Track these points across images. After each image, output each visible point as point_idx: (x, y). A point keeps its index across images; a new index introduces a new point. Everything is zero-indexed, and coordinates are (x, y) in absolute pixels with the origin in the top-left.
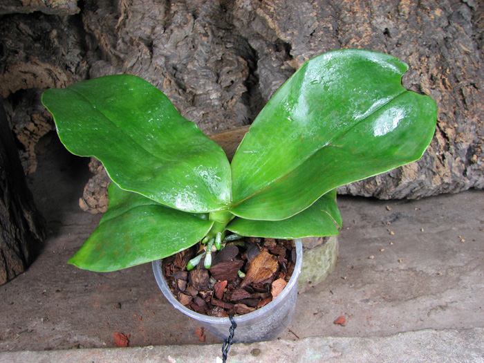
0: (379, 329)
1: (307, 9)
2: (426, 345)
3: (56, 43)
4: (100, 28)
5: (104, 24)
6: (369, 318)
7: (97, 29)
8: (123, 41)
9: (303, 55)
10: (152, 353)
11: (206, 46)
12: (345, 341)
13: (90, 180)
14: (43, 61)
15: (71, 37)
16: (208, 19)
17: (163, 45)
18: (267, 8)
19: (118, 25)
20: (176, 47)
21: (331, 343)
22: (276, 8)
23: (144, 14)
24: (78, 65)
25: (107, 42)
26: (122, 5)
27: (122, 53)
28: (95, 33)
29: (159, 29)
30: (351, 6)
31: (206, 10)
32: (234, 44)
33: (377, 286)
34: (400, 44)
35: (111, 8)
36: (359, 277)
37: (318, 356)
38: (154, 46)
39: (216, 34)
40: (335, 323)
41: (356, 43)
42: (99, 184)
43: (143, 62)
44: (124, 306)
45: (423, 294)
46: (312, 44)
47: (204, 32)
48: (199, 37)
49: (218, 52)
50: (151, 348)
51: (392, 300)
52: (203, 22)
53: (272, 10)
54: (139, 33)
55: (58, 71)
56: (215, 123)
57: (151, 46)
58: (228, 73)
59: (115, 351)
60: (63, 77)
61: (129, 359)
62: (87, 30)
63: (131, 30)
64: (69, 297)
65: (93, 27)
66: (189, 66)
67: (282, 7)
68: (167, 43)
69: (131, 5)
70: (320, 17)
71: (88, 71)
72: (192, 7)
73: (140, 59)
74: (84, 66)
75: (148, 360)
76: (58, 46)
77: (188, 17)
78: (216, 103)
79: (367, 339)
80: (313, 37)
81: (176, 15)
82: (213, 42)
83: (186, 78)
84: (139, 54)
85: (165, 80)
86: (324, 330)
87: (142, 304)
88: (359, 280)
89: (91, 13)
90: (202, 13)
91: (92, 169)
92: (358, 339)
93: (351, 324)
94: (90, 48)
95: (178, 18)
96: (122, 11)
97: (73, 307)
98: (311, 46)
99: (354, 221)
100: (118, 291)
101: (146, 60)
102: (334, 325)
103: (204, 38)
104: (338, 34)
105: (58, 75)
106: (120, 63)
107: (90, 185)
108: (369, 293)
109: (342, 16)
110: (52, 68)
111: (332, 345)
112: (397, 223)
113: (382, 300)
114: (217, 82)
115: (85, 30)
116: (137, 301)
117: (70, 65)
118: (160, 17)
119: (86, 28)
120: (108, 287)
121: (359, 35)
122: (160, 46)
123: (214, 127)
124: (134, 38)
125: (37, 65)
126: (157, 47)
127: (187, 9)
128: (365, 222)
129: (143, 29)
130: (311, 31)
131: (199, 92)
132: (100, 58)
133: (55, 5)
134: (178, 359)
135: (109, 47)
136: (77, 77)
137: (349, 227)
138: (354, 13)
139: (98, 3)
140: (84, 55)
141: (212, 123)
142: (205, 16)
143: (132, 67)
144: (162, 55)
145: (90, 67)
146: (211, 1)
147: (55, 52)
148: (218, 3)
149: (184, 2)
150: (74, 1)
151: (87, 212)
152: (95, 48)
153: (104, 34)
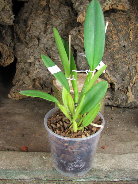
0: (117, 151)
2: (135, 159)
3: (4, 35)
4: (20, 31)
5: (22, 29)
6: (114, 147)
8: (28, 37)
10: (37, 155)
12: (106, 155)
13: (13, 87)
19: (27, 30)
20: (48, 40)
21: (101, 156)
23: (37, 27)
24: (10, 43)
25: (22, 36)
26: (29, 23)
27: (27, 41)
28: (18, 32)
29: (42, 33)
30: (112, 36)
31: (60, 28)
33: (117, 136)
34: (129, 51)
35: (24, 24)
36: (110, 132)
37: (96, 160)
39: (63, 37)
40: (102, 148)
41: (113, 50)
42: (16, 89)
43: (36, 45)
44: (25, 136)
45: (133, 140)
50: (36, 153)
51: (122, 141)
54: (35, 34)
55: (4, 46)
57: (39, 39)
59: (23, 153)
60: (6, 48)
61: (28, 156)
62: (15, 31)
63: (32, 33)
64: (5, 131)
65: (17, 30)
66: (53, 48)
68: (45, 39)
69: (33, 23)
72: (55, 27)
73: (34, 44)
74: (13, 44)
75: (35, 157)
77: (53, 30)
79: (114, 155)
81: (49, 29)
83: (51, 53)
84: (34, 42)
85: (43, 53)
86: (98, 150)
87: (32, 136)
88: (110, 133)
89: (17, 25)
90: (58, 29)
91: (14, 83)
92: (111, 155)
93: (107, 149)
94: (16, 37)
96: (29, 25)
97: (6, 135)
100: (23, 130)
101: (37, 44)
105: (4, 47)
106: (27, 44)
107: (13, 89)
108: (114, 138)
109: (108, 39)
112: (124, 113)
113: (119, 141)
116: (30, 134)
117: (8, 43)
118: (43, 29)
119: (14, 30)
120: (19, 128)
121: (114, 47)
122: (42, 40)
124: (33, 36)
127: (53, 27)
128: (113, 112)
129: (36, 32)
131: (56, 58)
132: (19, 42)
133: (5, 21)
134: (46, 158)
135: (23, 38)
136: (10, 48)
138: (113, 39)
139: (20, 21)
140: (13, 40)
142: (60, 30)
143: (31, 46)
144: (43, 43)
145: (15, 45)
146: (62, 25)
147: (4, 39)
148: (64, 26)
149: (52, 24)
150: (12, 20)
151: (11, 99)
152: (18, 38)
153: (21, 33)
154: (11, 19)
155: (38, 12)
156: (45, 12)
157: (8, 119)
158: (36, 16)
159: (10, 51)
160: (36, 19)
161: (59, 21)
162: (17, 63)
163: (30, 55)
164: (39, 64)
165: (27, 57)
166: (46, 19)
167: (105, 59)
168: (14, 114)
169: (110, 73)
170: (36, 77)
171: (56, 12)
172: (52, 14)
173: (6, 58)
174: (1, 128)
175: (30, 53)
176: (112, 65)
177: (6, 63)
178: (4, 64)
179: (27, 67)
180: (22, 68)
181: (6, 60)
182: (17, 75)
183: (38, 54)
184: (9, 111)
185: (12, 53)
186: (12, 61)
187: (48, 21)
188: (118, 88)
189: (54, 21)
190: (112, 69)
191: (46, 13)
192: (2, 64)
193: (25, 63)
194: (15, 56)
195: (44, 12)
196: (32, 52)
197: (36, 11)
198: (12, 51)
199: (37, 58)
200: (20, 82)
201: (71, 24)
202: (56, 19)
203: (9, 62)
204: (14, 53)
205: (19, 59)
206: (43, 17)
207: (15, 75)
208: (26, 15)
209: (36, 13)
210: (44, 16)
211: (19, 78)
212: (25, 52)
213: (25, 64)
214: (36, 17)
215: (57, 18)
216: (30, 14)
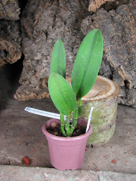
0: (130, 167)
1: (111, 27)
3: (10, 31)
4: (27, 25)
5: (29, 23)
6: (126, 162)
7: (26, 25)
8: (36, 31)
9: (108, 46)
10: (38, 171)
11: (69, 36)
12: (116, 174)
13: (19, 88)
14: (4, 39)
15: (16, 27)
16: (70, 25)
17: (52, 34)
18: (95, 25)
19: (34, 24)
20: (57, 35)
21: (110, 175)
22: (99, 26)
23: (45, 21)
24: (18, 38)
25: (30, 31)
26: (37, 17)
27: (35, 36)
28: (25, 27)
29: (50, 27)
30: (129, 27)
31: (70, 22)
32: (80, 36)
33: (130, 147)
35: (32, 17)
37: (105, 180)
38: (48, 34)
39: (73, 31)
41: (130, 43)
42: (22, 90)
43: (43, 41)
44: (29, 144)
46: (112, 42)
47: (68, 30)
48: (66, 32)
49: (73, 39)
50: (38, 168)
52: (68, 26)
53: (97, 26)
54: (42, 29)
55: (9, 43)
56: (70, 69)
57: (47, 34)
58: (77, 48)
59: (24, 168)
60: (11, 46)
62: (22, 25)
63: (40, 27)
64: (8, 138)
65: (24, 24)
67: (101, 25)
68: (53, 34)
69: (40, 17)
70: (116, 31)
71: (21, 42)
72: (64, 19)
73: (42, 39)
74: (20, 39)
75: (36, 174)
76: (10, 32)
77: (62, 24)
78: (71, 61)
80: (113, 39)
81: (58, 22)
82: (72, 35)
84: (42, 37)
85: (51, 49)
86: (107, 165)
87: (36, 145)
88: (123, 143)
89: (24, 18)
90: (68, 23)
91: (20, 82)
93: (118, 163)
94: (23, 32)
95: (58, 24)
96: (36, 19)
97: (9, 143)
98: (111, 42)
99: (122, 115)
100: (27, 137)
102: (111, 163)
103: (68, 33)
104: (123, 38)
105: (9, 45)
106: (34, 39)
107: (19, 90)
108: (126, 150)
109: (125, 30)
110: (7, 42)
111: (111, 176)
113: (132, 153)
114: (72, 51)
115: (21, 25)
116: (34, 143)
117: (15, 38)
118: (51, 23)
119: (22, 24)
120: (23, 135)
121: (131, 39)
122: (51, 34)
123: (69, 71)
124: (40, 31)
125: (1, 41)
126: (49, 35)
127: (62, 20)
128: (126, 116)
129: (44, 27)
130: (112, 36)
132: (26, 37)
133: (10, 16)
134: (48, 175)
135: (30, 33)
136: (17, 44)
137: (120, 117)
138: (130, 30)
139: (27, 14)
140: (20, 34)
141: (69, 69)
142: (69, 24)
143: (39, 42)
144: (51, 39)
145: (22, 40)
146: (72, 18)
147: (9, 35)
148: (75, 19)
149: (61, 17)
150: (18, 15)
151: (17, 100)
152: (25, 32)
153: (29, 28)
154: (17, 13)
155: (46, 4)
156: (54, 3)
157: (12, 123)
158: (44, 8)
159: (17, 47)
160: (44, 12)
161: (68, 13)
162: (24, 60)
163: (38, 51)
164: (47, 62)
165: (34, 54)
166: (54, 12)
167: (120, 53)
168: (19, 117)
169: (125, 69)
170: (43, 77)
171: (66, 4)
172: (61, 6)
173: (13, 55)
174: (4, 135)
175: (37, 49)
176: (127, 60)
177: (13, 60)
178: (11, 61)
179: (34, 65)
180: (29, 66)
181: (12, 56)
182: (23, 74)
183: (46, 50)
184: (14, 114)
185: (20, 49)
186: (19, 58)
187: (57, 13)
188: (133, 86)
189: (63, 13)
190: (127, 64)
191: (54, 5)
192: (9, 62)
193: (32, 60)
194: (22, 53)
195: (52, 4)
196: (40, 48)
197: (43, 3)
198: (19, 47)
199: (45, 55)
200: (26, 82)
201: (82, 17)
202: (65, 11)
203: (16, 59)
204: (21, 49)
205: (26, 55)
206: (51, 10)
207: (22, 73)
208: (34, 8)
209: (44, 5)
210: (53, 8)
211: (26, 77)
212: (33, 48)
213: (33, 62)
214: (44, 10)
215: (67, 11)
216: (38, 6)
